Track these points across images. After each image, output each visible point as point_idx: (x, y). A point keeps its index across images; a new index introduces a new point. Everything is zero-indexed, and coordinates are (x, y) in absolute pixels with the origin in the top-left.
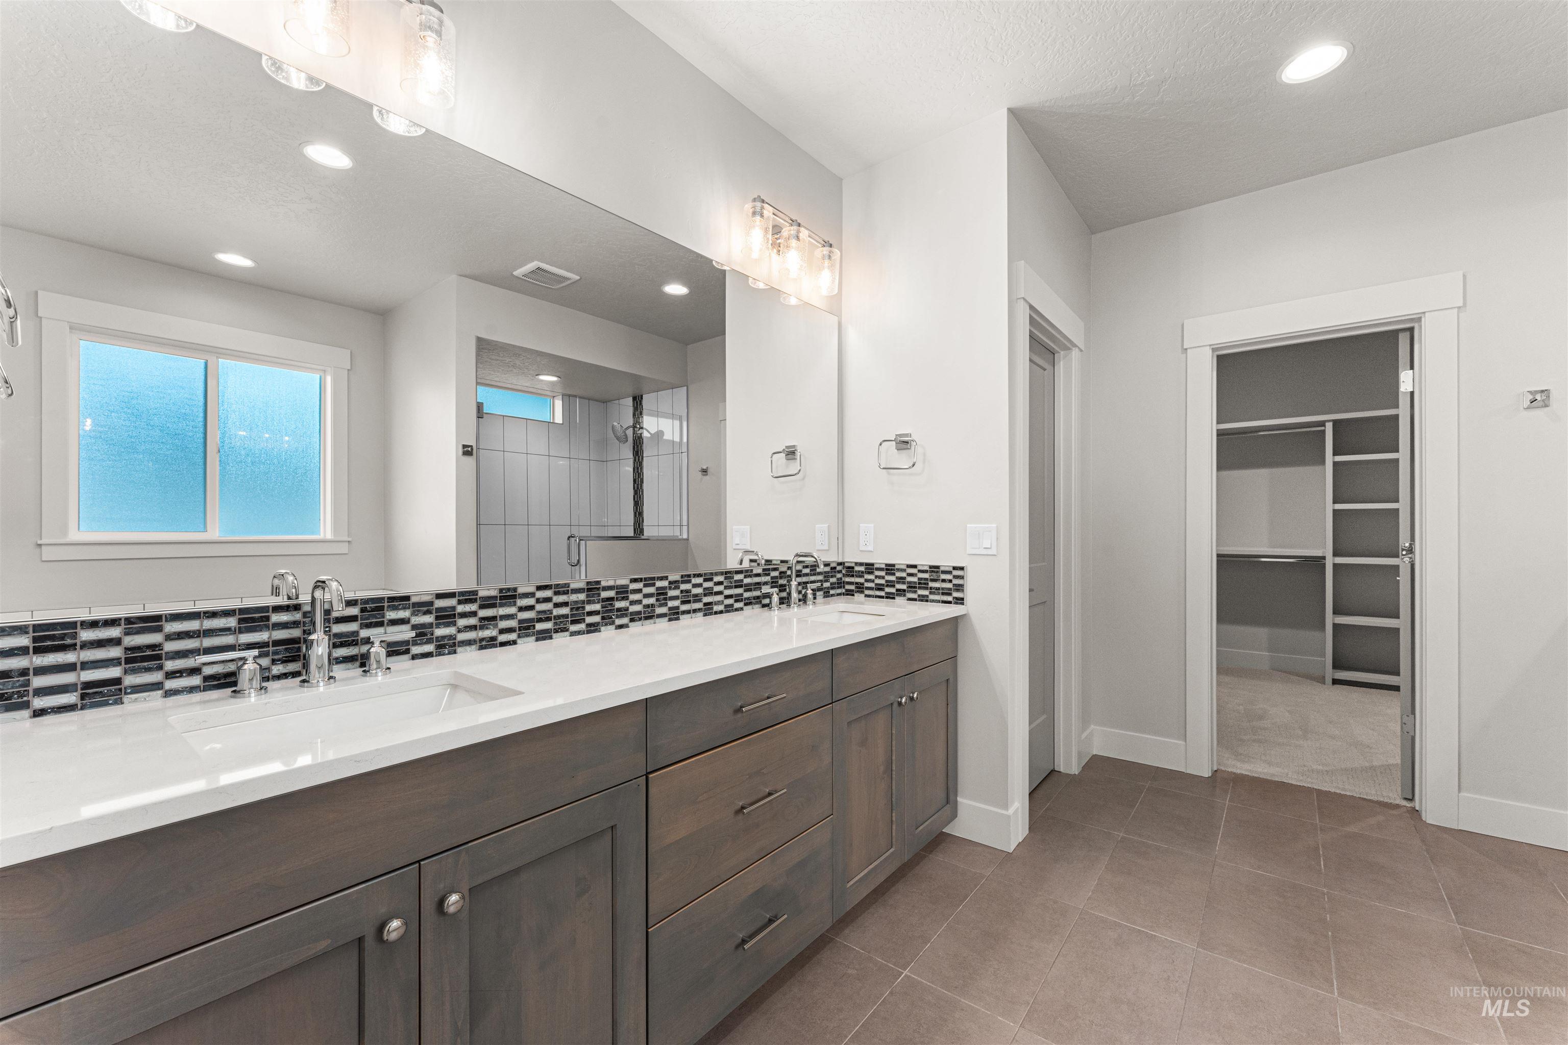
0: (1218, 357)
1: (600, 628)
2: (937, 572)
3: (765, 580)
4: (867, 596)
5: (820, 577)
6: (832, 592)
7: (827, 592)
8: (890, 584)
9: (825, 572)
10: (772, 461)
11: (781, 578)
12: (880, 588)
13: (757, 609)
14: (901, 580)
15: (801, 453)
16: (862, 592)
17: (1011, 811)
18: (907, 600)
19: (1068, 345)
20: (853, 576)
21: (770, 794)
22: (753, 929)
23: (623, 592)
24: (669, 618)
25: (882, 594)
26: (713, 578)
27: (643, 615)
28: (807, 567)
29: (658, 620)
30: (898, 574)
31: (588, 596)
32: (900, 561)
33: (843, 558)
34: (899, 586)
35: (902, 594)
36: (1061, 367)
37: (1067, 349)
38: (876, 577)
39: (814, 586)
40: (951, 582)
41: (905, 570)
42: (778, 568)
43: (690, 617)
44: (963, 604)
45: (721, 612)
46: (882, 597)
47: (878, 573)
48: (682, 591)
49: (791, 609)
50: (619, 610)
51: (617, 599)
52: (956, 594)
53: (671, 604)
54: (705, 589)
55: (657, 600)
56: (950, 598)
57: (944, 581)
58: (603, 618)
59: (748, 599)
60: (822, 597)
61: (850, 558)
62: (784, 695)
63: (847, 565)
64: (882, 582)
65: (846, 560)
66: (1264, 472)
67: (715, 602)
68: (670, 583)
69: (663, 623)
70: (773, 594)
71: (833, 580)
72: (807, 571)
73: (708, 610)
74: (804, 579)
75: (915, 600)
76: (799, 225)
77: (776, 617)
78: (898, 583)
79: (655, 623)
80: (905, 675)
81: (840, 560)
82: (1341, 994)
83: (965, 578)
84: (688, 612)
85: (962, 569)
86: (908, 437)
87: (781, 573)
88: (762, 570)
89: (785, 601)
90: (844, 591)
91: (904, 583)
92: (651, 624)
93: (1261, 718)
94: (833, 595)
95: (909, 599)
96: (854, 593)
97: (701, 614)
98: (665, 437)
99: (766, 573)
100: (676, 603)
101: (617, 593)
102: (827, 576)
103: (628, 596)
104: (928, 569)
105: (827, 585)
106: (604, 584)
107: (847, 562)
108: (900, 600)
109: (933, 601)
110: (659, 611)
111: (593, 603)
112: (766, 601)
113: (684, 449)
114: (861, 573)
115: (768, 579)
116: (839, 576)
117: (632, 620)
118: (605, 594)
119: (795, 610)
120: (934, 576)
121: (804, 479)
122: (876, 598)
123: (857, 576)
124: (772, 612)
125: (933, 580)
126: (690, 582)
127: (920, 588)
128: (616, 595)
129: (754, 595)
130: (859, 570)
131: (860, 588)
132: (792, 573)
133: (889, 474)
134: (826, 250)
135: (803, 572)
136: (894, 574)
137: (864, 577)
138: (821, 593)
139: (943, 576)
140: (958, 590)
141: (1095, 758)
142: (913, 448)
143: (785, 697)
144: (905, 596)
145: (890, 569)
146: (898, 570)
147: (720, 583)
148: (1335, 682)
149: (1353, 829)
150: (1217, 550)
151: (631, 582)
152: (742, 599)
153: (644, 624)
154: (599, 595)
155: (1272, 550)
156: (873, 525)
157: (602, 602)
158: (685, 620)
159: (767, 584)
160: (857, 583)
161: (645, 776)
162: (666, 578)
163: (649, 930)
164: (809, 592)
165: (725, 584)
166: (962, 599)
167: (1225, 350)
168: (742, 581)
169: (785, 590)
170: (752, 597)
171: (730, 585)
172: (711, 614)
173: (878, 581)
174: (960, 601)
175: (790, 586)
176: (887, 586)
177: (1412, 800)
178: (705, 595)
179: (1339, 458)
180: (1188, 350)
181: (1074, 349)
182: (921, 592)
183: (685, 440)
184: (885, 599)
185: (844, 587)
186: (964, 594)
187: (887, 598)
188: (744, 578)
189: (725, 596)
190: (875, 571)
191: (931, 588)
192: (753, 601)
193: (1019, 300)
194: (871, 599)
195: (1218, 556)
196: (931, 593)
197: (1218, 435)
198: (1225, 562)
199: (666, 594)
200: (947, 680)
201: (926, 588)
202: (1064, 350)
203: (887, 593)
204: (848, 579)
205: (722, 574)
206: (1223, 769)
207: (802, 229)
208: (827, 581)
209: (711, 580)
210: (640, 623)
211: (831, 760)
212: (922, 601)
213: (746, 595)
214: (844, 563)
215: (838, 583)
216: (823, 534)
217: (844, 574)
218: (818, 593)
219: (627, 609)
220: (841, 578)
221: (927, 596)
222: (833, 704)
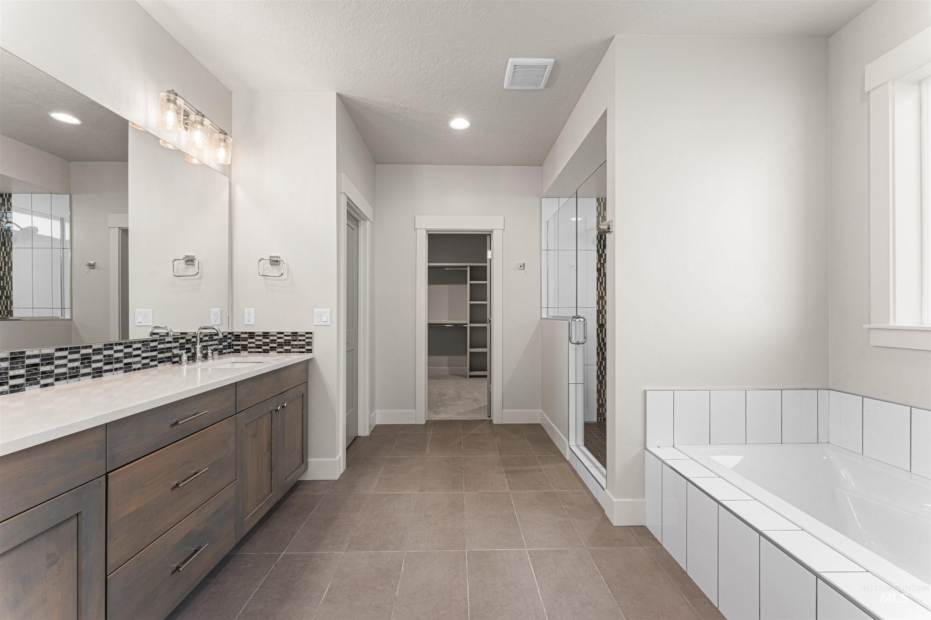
0: (429, 234)
1: (24, 388)
2: (296, 336)
3: (175, 346)
4: (249, 352)
5: (216, 342)
6: (224, 351)
7: (221, 351)
8: (266, 344)
9: (219, 339)
10: (173, 265)
11: (187, 343)
12: (259, 347)
13: (168, 365)
14: (273, 341)
15: (199, 260)
16: (246, 350)
17: (337, 458)
18: (277, 353)
19: (365, 219)
20: (239, 340)
21: (195, 473)
22: (183, 559)
23: (48, 359)
24: (93, 376)
25: (261, 350)
26: (132, 345)
27: (68, 375)
28: (206, 336)
29: (82, 378)
30: (271, 338)
31: (11, 364)
32: (273, 329)
33: (232, 329)
34: (271, 345)
35: (274, 349)
36: (361, 228)
37: (364, 220)
38: (256, 340)
39: (212, 348)
40: (305, 341)
41: (276, 335)
42: (185, 337)
43: (112, 374)
44: (311, 352)
45: (139, 369)
46: (260, 352)
47: (257, 338)
48: (105, 356)
49: (196, 363)
50: (43, 373)
51: (42, 365)
52: (307, 347)
53: (94, 365)
54: (125, 353)
55: (82, 363)
56: (304, 350)
57: (300, 340)
58: (27, 380)
59: (161, 358)
60: (217, 355)
61: (237, 330)
62: (207, 411)
63: (234, 334)
64: (261, 343)
65: (234, 331)
66: (446, 287)
67: (134, 362)
68: (94, 350)
69: (88, 380)
70: (182, 354)
71: (225, 344)
72: (207, 338)
73: (128, 368)
74: (205, 344)
75: (282, 352)
76: (203, 116)
77: (185, 368)
78: (271, 343)
79: (79, 380)
80: (279, 394)
81: (230, 331)
82: (466, 491)
83: (313, 338)
84: (111, 370)
85: (311, 333)
86: (278, 258)
87: (187, 340)
88: (172, 338)
89: (192, 358)
90: (232, 350)
91: (275, 343)
92: (76, 381)
93: (444, 395)
94: (224, 353)
95: (278, 352)
96: (241, 351)
97: (122, 371)
98: (39, 233)
99: (176, 341)
100: (100, 365)
101: (42, 360)
102: (221, 341)
103: (54, 362)
104: (291, 334)
105: (221, 347)
106: (28, 353)
107: (235, 332)
108: (272, 353)
109: (294, 352)
110: (83, 371)
111: (17, 369)
112: (177, 359)
113: (68, 246)
114: (245, 339)
115: (177, 344)
116: (229, 341)
117: (57, 380)
118: (28, 362)
119: (199, 364)
120: (295, 338)
121: (201, 278)
122: (256, 353)
123: (242, 341)
124: (182, 366)
125: (293, 340)
126: (112, 349)
127: (285, 345)
128: (41, 361)
129: (166, 356)
130: (244, 336)
131: (244, 348)
132: (197, 340)
133: (265, 278)
134: (222, 136)
135: (204, 339)
136: (268, 338)
137: (247, 341)
138: (217, 352)
139: (300, 338)
140: (308, 345)
141: (377, 427)
142: (281, 265)
143: (207, 412)
144: (275, 350)
145: (266, 335)
146: (271, 335)
147: (139, 349)
148: (471, 376)
149: (472, 432)
150: (428, 322)
151: (56, 351)
152: (157, 359)
153: (69, 382)
154: (24, 362)
155: (449, 321)
156: (254, 309)
157: (26, 368)
158: (107, 377)
159: (177, 348)
160: (242, 345)
161: (105, 475)
162: (91, 347)
163: (108, 577)
164: (210, 351)
165: (143, 349)
166: (311, 350)
167: (431, 232)
168: (156, 346)
169: (190, 351)
170: (164, 357)
171: (146, 350)
172: (130, 371)
173: (257, 343)
174: (310, 351)
175: (195, 349)
176: (264, 345)
177: (490, 417)
178: (125, 358)
179: (472, 282)
180: (417, 230)
181: (368, 220)
182: (286, 348)
183: (67, 237)
184: (262, 353)
185: (233, 348)
186: (312, 347)
187: (264, 352)
188: (158, 344)
189: (142, 358)
190: (255, 337)
191: (292, 345)
192: (165, 360)
193: (342, 194)
194: (253, 353)
195: (429, 324)
196: (292, 348)
197: (428, 268)
198: (431, 327)
199: (90, 358)
200: (303, 395)
201: (289, 345)
202: (363, 220)
203: (263, 350)
204: (235, 343)
205: (140, 342)
206: (430, 419)
207: (205, 119)
208: (220, 344)
209: (131, 346)
210: (65, 381)
211: (235, 448)
212: (287, 352)
213: (160, 356)
214: (233, 333)
215: (228, 345)
216: (217, 315)
217: (232, 340)
218: (214, 353)
219: (53, 372)
220: (231, 343)
221: (290, 350)
222: (237, 414)
